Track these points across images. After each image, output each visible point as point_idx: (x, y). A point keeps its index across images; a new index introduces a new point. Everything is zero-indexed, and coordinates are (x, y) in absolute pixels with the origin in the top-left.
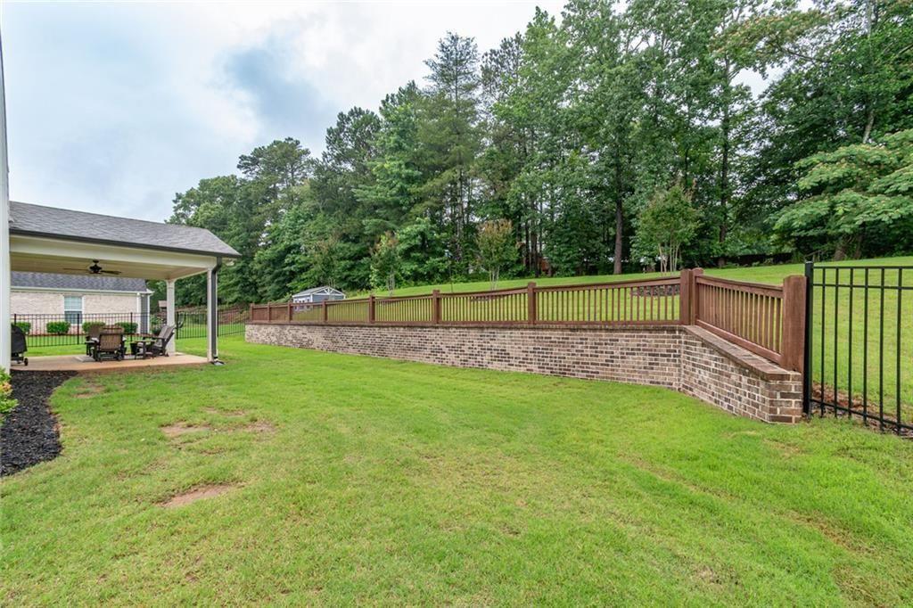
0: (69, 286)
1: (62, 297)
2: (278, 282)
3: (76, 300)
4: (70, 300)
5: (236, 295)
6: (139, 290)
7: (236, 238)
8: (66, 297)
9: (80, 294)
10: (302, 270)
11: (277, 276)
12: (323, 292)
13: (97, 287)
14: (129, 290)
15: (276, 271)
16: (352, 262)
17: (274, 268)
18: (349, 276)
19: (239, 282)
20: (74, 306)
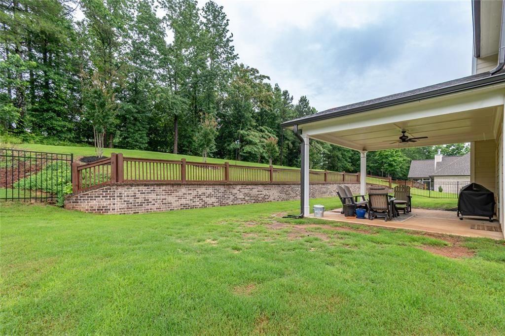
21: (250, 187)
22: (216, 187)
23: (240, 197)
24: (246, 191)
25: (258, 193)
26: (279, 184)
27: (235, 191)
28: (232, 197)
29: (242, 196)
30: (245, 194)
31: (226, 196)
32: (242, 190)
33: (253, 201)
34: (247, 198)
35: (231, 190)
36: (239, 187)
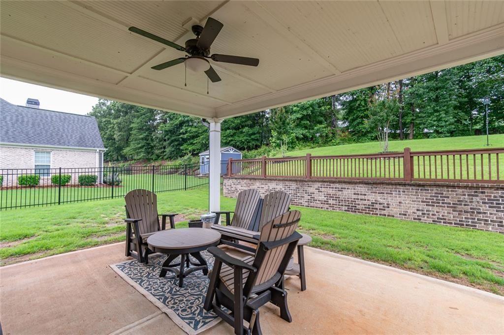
0: (40, 143)
1: (33, 152)
2: (173, 146)
3: (46, 155)
4: (40, 155)
5: (142, 155)
6: (98, 147)
7: (143, 116)
8: (37, 152)
9: (49, 150)
10: (193, 137)
11: (172, 141)
12: (228, 151)
13: (64, 144)
14: (91, 147)
15: (173, 138)
16: (234, 131)
17: (171, 136)
18: (232, 140)
19: (144, 145)
20: (43, 160)
21: (337, 185)
22: (287, 183)
23: (320, 198)
24: (331, 191)
25: (356, 197)
26: (423, 186)
27: (311, 190)
28: (307, 197)
29: (323, 198)
30: (329, 196)
31: (298, 195)
32: (323, 189)
33: (344, 208)
34: (331, 202)
35: (306, 188)
36: (319, 185)
